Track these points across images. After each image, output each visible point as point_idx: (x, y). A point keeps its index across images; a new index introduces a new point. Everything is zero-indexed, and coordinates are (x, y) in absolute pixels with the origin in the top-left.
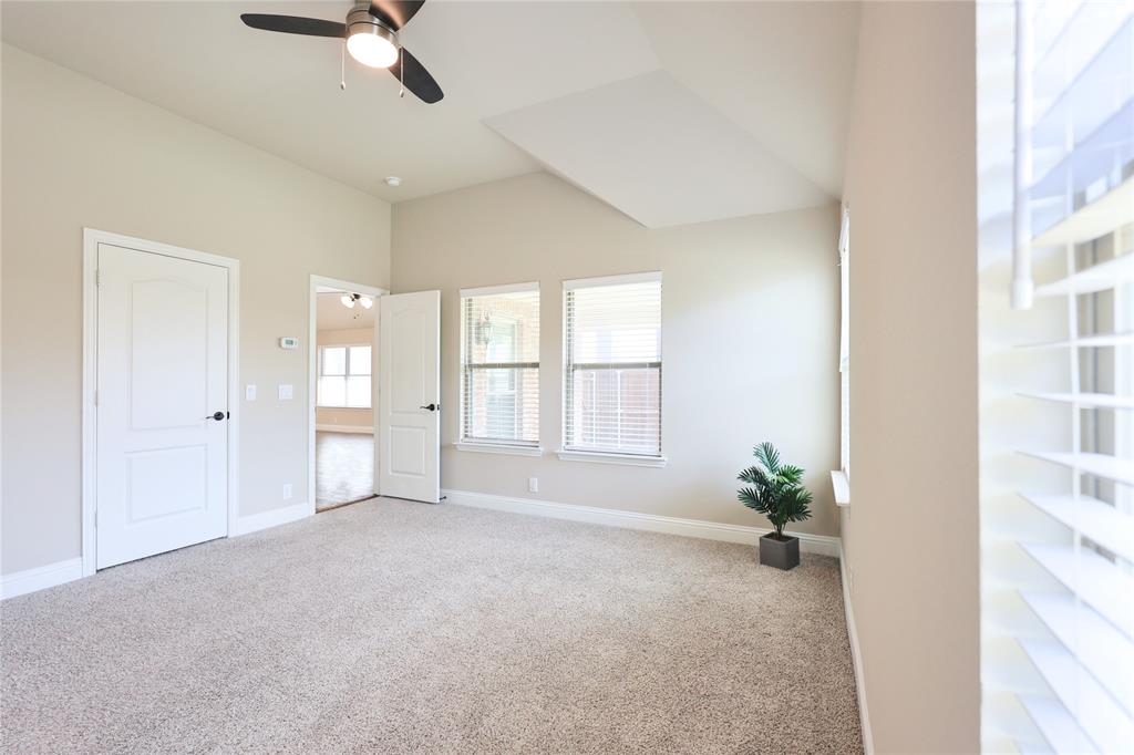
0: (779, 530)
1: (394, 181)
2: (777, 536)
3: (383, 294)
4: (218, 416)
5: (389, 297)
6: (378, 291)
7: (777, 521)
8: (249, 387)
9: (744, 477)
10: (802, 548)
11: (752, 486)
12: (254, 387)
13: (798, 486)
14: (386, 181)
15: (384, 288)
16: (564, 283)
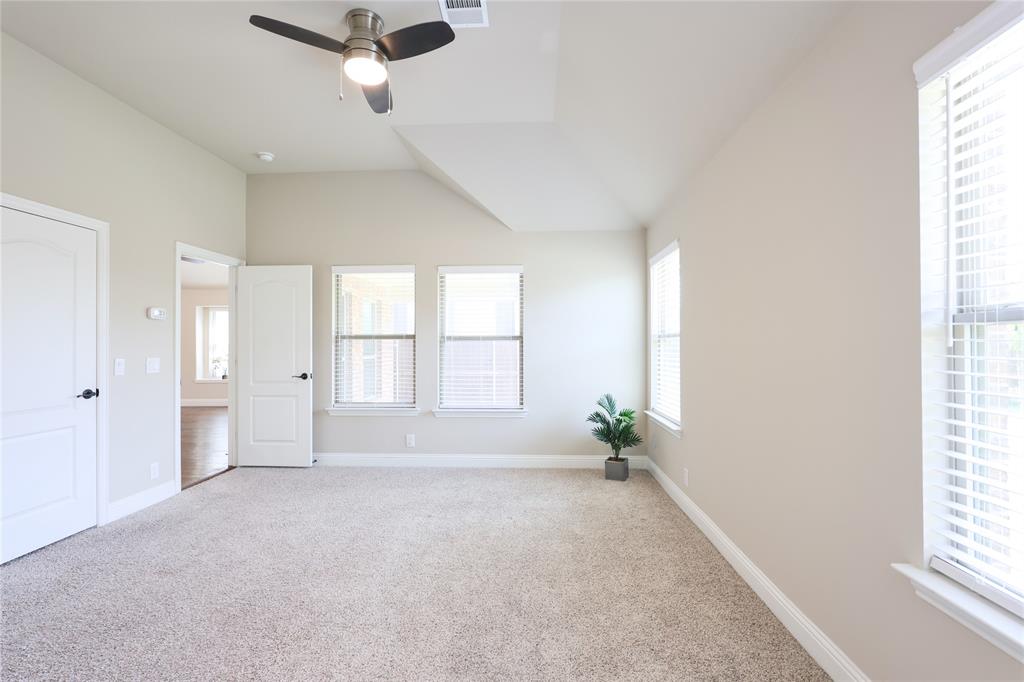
0: (617, 455)
1: (269, 157)
2: (616, 459)
3: (240, 265)
4: (88, 394)
5: (244, 269)
6: (235, 261)
7: (616, 448)
8: (117, 360)
9: (592, 419)
10: (631, 466)
11: (600, 425)
12: (122, 361)
13: (632, 422)
14: (258, 156)
15: (241, 258)
16: (439, 268)
